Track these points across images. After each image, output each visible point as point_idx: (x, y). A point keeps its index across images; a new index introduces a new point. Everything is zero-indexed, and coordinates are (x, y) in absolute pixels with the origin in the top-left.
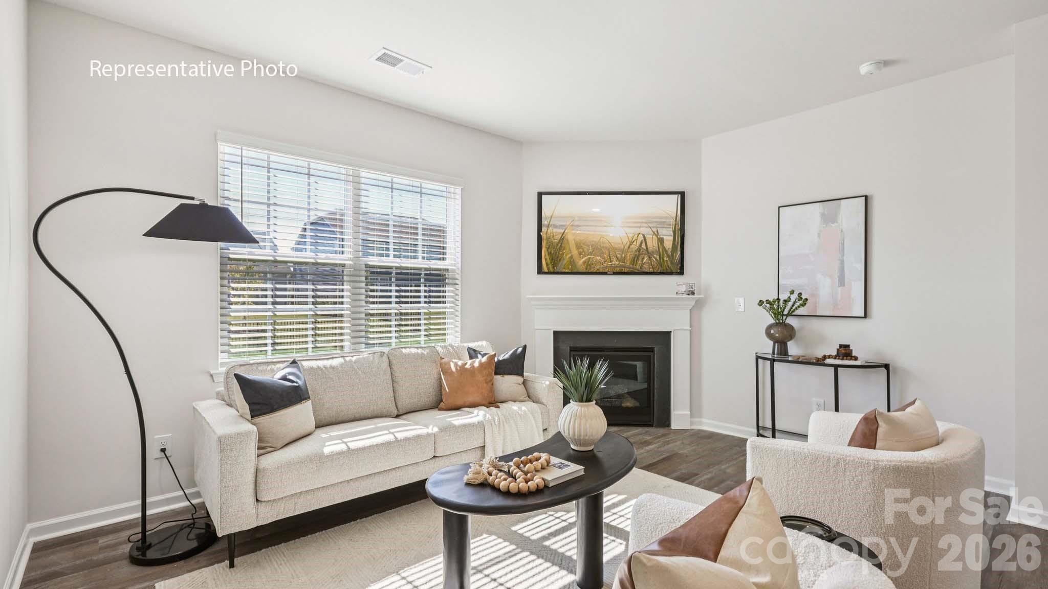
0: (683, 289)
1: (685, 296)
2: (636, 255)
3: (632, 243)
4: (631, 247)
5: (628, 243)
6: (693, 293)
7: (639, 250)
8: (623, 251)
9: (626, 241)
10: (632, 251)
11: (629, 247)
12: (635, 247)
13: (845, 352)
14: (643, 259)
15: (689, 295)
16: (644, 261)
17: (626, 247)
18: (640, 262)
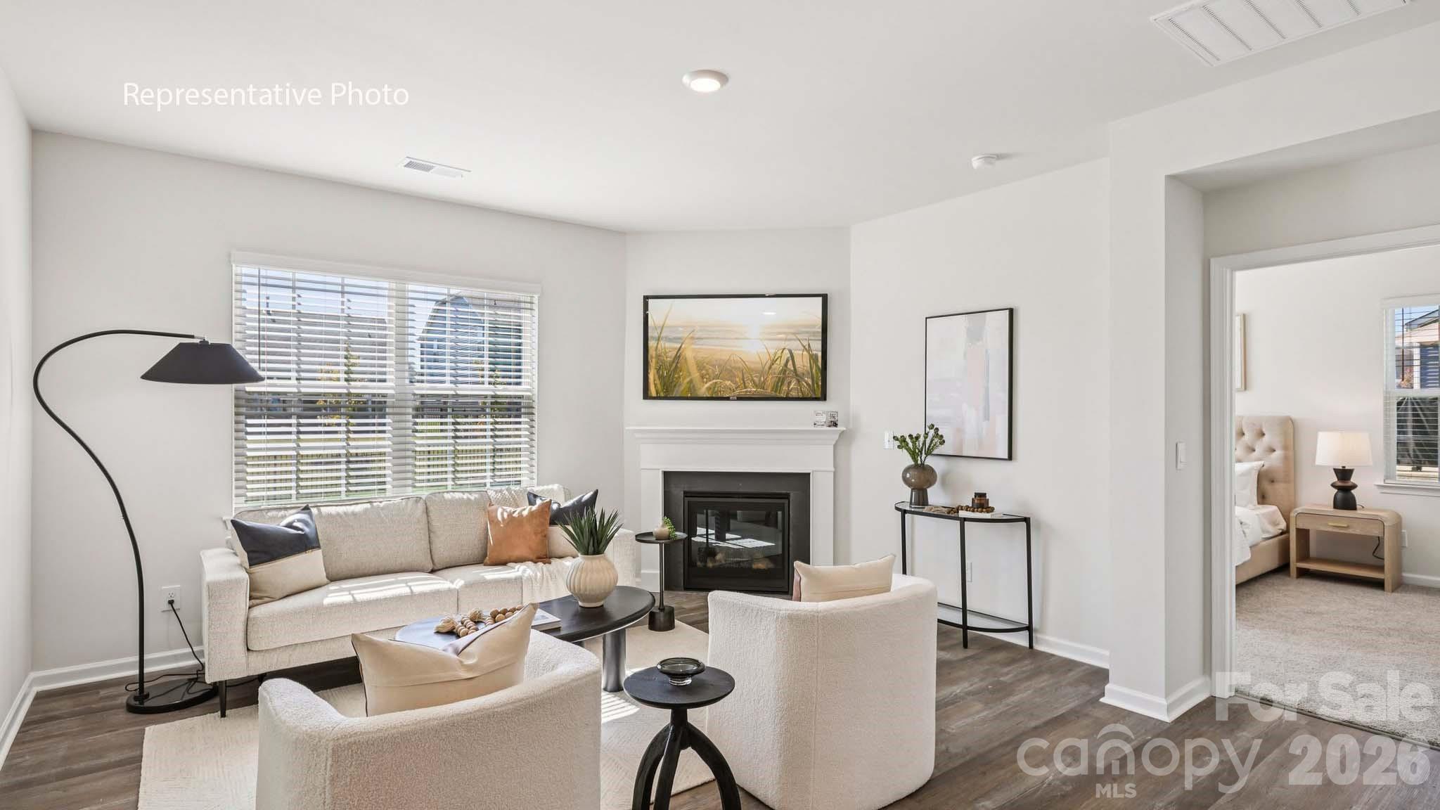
0: (823, 419)
1: (825, 428)
2: (779, 378)
3: (773, 362)
4: (773, 367)
5: (769, 362)
6: (835, 425)
7: (784, 371)
8: (762, 373)
9: (765, 358)
10: (775, 373)
11: (770, 368)
12: (778, 366)
13: (981, 502)
14: (789, 384)
15: (829, 426)
16: (791, 386)
17: (767, 368)
18: (785, 388)
